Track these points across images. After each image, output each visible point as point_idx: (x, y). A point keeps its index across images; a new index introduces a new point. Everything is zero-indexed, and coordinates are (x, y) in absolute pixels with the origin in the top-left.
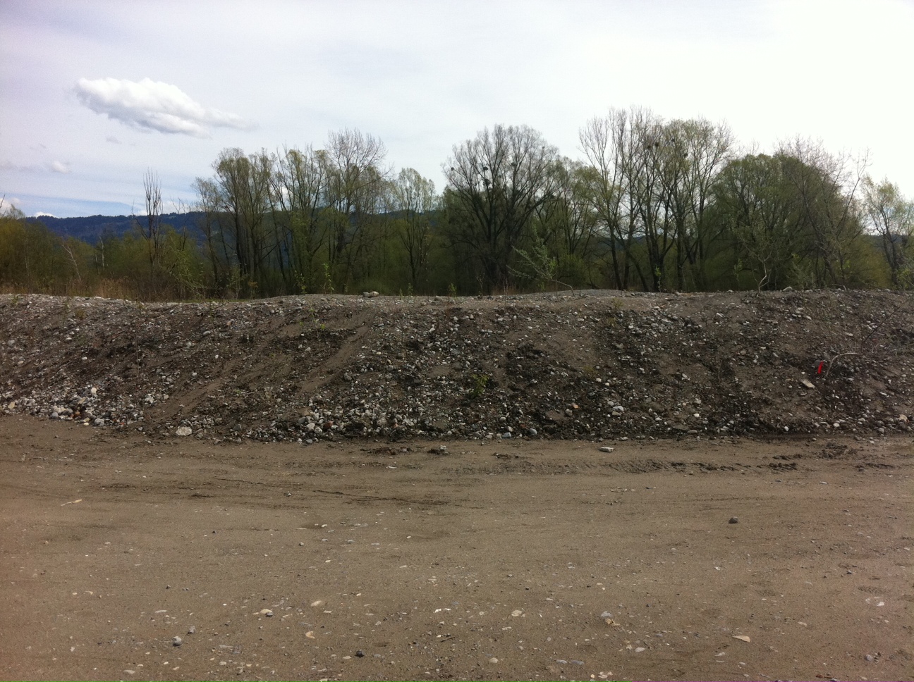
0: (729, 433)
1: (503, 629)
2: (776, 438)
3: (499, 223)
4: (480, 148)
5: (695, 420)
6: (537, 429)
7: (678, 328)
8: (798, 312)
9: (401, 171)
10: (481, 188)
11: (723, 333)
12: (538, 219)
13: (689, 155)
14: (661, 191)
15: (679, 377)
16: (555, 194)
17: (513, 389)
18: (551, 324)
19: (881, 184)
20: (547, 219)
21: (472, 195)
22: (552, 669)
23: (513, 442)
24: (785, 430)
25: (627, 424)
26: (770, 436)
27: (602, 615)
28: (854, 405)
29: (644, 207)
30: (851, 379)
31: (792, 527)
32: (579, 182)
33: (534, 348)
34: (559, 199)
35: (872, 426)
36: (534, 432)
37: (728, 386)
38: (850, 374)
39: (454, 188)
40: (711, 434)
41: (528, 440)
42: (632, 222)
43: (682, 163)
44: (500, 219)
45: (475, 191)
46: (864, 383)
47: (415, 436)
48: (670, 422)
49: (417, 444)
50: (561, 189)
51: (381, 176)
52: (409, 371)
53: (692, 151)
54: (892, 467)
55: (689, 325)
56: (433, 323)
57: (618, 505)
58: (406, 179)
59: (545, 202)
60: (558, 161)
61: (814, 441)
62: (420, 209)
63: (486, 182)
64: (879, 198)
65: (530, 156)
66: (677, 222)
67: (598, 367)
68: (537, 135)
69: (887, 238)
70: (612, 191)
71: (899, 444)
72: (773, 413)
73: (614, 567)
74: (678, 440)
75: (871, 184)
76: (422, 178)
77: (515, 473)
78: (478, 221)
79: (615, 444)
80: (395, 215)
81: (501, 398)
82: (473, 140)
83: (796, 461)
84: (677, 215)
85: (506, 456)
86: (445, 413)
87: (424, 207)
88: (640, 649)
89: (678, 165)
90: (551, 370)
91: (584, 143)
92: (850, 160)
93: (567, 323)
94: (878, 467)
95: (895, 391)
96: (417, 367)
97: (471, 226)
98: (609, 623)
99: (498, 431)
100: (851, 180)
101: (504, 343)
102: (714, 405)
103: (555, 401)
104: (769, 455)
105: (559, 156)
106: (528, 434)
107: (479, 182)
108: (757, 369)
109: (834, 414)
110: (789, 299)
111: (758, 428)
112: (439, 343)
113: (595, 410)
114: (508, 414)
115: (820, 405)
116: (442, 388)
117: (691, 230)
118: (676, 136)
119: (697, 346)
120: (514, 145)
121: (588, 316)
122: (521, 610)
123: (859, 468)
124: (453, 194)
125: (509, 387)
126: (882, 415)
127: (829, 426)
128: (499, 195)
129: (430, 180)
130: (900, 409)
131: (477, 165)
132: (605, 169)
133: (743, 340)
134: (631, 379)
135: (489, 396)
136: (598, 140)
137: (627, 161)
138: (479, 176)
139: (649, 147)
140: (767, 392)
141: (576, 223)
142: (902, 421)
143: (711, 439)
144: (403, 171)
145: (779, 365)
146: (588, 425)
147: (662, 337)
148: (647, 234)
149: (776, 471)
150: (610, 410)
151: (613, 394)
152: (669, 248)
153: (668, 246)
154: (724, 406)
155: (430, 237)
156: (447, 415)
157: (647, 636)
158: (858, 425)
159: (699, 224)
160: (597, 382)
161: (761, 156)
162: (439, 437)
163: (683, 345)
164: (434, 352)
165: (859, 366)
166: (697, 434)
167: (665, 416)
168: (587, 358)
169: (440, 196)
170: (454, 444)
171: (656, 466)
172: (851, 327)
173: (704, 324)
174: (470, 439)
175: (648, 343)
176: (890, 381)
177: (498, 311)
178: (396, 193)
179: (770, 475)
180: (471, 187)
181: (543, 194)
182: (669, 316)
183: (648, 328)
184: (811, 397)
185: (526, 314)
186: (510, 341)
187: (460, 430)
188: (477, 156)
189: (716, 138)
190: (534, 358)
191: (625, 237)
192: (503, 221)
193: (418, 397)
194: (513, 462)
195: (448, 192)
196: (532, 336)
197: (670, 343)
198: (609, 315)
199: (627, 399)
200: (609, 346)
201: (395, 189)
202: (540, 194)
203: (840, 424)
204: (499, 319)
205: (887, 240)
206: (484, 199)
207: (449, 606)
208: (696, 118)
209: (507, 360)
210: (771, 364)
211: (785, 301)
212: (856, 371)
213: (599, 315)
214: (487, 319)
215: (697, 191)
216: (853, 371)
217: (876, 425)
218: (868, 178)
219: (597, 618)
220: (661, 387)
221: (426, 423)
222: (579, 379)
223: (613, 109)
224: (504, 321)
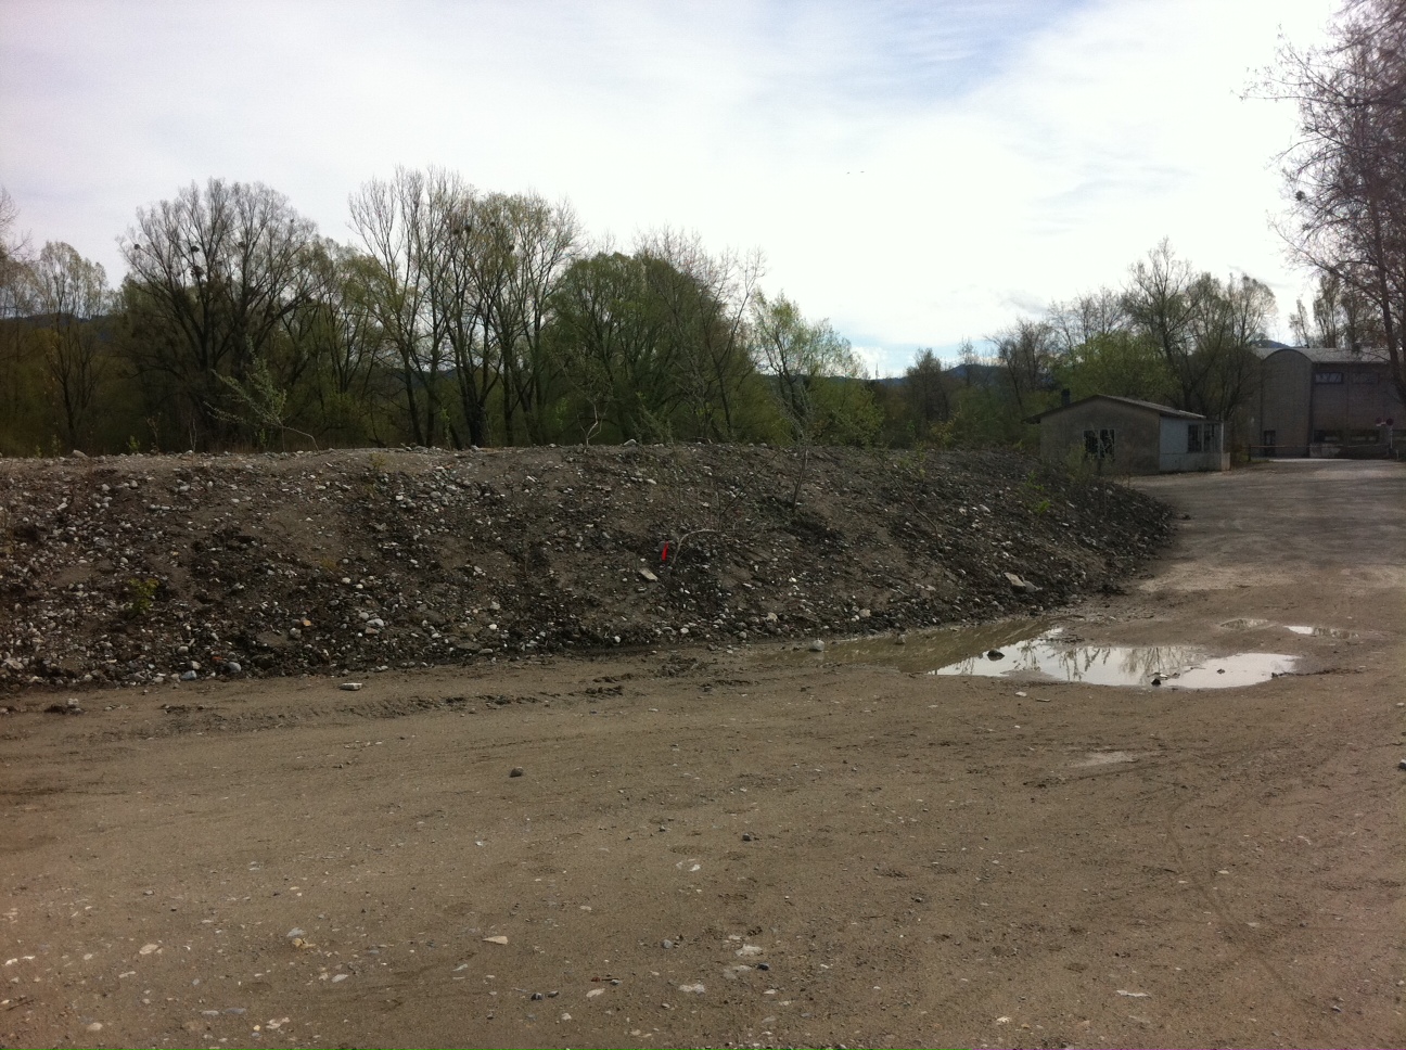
0: (538, 650)
1: (121, 976)
2: (603, 654)
3: (220, 338)
4: (185, 215)
5: (489, 634)
6: (242, 663)
7: (471, 498)
8: (639, 474)
9: (44, 245)
10: (188, 280)
11: (535, 505)
12: (288, 336)
13: (517, 248)
14: (478, 301)
15: (468, 572)
16: (313, 297)
17: (203, 599)
18: (270, 495)
19: (775, 303)
20: (301, 337)
21: (172, 291)
22: (192, 1026)
23: (199, 686)
24: (615, 642)
25: (388, 647)
26: (595, 650)
27: (290, 934)
28: (709, 601)
29: (453, 324)
30: (706, 567)
31: (597, 773)
32: (351, 280)
33: (241, 534)
34: (319, 305)
35: (731, 629)
36: (235, 668)
37: (539, 582)
38: (704, 560)
39: (140, 278)
40: (513, 652)
41: (224, 681)
42: (436, 346)
43: (507, 260)
44: (221, 332)
45: (177, 284)
46: (724, 571)
47: (24, 685)
48: (453, 639)
49: (28, 699)
50: (323, 289)
51: (7, 252)
52: (18, 577)
53: (520, 241)
54: (748, 683)
55: (487, 494)
56: (65, 496)
57: (351, 767)
58: (54, 261)
59: (296, 308)
60: (316, 243)
61: (653, 654)
62: (81, 313)
63: (197, 272)
64: (773, 322)
65: (270, 234)
66: (502, 348)
67: (346, 561)
68: (280, 200)
69: (786, 379)
70: (403, 298)
71: (764, 652)
72: (600, 618)
73: (322, 860)
74: (464, 665)
75: (762, 302)
76: (83, 260)
77: (192, 734)
78: (183, 335)
79: (367, 678)
80: (36, 320)
81: (181, 616)
82: (171, 202)
83: (624, 683)
84: (502, 337)
85: (183, 708)
86: (80, 645)
87: (88, 307)
88: (339, 977)
89: (500, 261)
90: (269, 567)
91: (358, 218)
92: (736, 269)
93: (298, 493)
94: (730, 684)
95: (762, 581)
96: (32, 570)
97: (171, 343)
98: (298, 945)
99: (174, 669)
100: (738, 296)
101: (189, 526)
102: (518, 610)
103: (274, 616)
104: (588, 678)
105: (317, 236)
106: (227, 672)
107: (184, 271)
108: (581, 557)
109: (682, 616)
110: (628, 457)
111: (579, 640)
112: (74, 529)
113: (339, 627)
114: (193, 641)
115: (664, 604)
116: (77, 603)
117: (525, 362)
118: (497, 217)
119: (497, 525)
120: (242, 214)
121: (332, 481)
122: (157, 943)
123: (706, 688)
124: (139, 288)
125: (195, 597)
126: (746, 613)
127: (674, 633)
128: (219, 294)
129: (98, 264)
130: (768, 605)
131: (181, 242)
132: (393, 261)
133: (563, 515)
134: (397, 578)
135: (160, 614)
136: (380, 216)
137: (425, 250)
138: (184, 261)
139: (457, 232)
140: (593, 589)
141: (350, 343)
142: (770, 621)
143: (511, 660)
144: (49, 247)
145: (611, 549)
146: (325, 651)
147: (445, 512)
148: (458, 365)
149: (593, 699)
150: (362, 626)
151: (368, 602)
152: (492, 385)
153: (489, 384)
154: (532, 612)
155: (101, 358)
156: (84, 648)
157: (356, 956)
158: (714, 630)
159: (536, 352)
160: (344, 584)
161: (617, 255)
162: (70, 685)
163: (477, 524)
164: (65, 544)
165: (717, 548)
166: (492, 655)
167: (446, 630)
168: (329, 547)
169: (116, 290)
170: (95, 695)
171: (423, 705)
172: (709, 495)
173: (509, 492)
174: (123, 686)
175: (424, 523)
176: (756, 567)
177: (181, 475)
178: (37, 283)
179: (584, 705)
180: (170, 278)
181: (294, 296)
182: (458, 480)
183: (425, 499)
184: (653, 593)
185: (230, 479)
186: (200, 524)
187: (107, 672)
188: (180, 229)
189: (554, 225)
190: (241, 549)
191: (426, 368)
192: (228, 337)
193: (31, 620)
194: (192, 717)
195: (130, 284)
196: (237, 514)
197: (458, 520)
198: (364, 480)
199: (390, 608)
200: (365, 528)
201: (33, 275)
202: (288, 294)
203: (689, 629)
204: (182, 488)
205: (784, 381)
206: (194, 297)
207: (32, 951)
208: (525, 194)
209: (194, 554)
210: (600, 548)
211: (622, 458)
212: (713, 555)
213: (349, 480)
214: (162, 489)
215: (530, 302)
216: (708, 555)
217: (737, 628)
218: (760, 294)
219: (281, 940)
220: (442, 587)
221: (46, 662)
222: (314, 580)
223: (402, 169)
224: (190, 490)
